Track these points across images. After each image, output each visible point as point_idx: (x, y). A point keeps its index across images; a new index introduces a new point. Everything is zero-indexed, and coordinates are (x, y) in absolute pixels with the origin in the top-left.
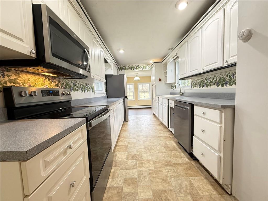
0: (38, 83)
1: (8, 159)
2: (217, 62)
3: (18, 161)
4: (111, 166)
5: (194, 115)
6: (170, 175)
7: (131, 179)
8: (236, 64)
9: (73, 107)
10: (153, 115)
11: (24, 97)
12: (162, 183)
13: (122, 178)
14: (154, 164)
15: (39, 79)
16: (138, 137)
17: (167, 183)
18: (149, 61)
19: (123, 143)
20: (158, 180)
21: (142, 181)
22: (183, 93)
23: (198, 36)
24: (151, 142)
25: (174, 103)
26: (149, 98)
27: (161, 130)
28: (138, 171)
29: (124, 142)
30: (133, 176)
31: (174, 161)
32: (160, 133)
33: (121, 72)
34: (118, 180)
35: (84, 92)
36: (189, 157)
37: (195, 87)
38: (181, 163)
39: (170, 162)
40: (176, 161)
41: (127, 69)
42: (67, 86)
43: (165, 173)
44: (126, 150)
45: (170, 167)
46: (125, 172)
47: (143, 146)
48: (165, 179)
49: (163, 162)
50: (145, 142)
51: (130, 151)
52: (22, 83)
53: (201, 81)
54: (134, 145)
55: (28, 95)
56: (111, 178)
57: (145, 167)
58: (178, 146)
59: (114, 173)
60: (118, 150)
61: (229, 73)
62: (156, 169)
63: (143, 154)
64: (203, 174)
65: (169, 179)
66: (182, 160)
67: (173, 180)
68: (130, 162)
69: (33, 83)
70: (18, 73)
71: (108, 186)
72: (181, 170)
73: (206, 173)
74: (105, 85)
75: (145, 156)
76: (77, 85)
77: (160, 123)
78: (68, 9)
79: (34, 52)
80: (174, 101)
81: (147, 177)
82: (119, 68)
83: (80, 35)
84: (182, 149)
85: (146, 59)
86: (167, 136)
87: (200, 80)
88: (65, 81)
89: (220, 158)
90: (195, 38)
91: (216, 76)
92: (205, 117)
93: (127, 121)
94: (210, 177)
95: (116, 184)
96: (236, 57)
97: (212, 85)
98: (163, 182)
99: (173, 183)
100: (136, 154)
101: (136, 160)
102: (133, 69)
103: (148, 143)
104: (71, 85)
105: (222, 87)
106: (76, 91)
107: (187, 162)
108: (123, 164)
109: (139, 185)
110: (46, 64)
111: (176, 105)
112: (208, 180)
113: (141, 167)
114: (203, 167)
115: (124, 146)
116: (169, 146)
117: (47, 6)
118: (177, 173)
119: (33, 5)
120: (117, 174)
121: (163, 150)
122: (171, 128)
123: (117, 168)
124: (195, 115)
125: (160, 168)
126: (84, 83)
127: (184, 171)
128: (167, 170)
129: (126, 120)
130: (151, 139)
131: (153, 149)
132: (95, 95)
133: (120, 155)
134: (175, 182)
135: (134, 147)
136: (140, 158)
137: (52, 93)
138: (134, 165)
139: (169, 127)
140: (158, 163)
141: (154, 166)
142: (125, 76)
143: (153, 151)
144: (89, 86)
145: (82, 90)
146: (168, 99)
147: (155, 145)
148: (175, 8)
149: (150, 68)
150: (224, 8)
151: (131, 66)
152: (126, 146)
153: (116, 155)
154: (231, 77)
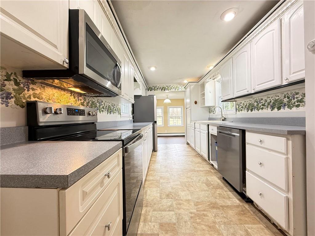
0: (63, 100)
1: (43, 186)
2: (273, 80)
3: (56, 189)
4: (141, 206)
5: (246, 143)
6: (218, 221)
7: (169, 224)
8: (305, 80)
9: (98, 130)
10: (187, 144)
11: (49, 114)
12: (209, 231)
13: (156, 222)
14: (196, 205)
15: (65, 95)
16: (172, 171)
17: (216, 232)
18: (183, 81)
19: (153, 178)
20: (203, 226)
21: (182, 227)
22: (225, 118)
23: (246, 51)
24: (188, 177)
25: (217, 129)
26: (181, 124)
27: (199, 163)
28: (176, 214)
29: (155, 176)
30: (170, 220)
31: (221, 202)
32: (198, 167)
33: (150, 93)
34: (152, 225)
35: (110, 114)
36: (239, 197)
37: (242, 110)
38: (231, 206)
39: (215, 203)
40: (223, 202)
41: (157, 90)
42: (93, 105)
43: (212, 218)
44: (158, 187)
45: (217, 211)
46: (159, 215)
47: (179, 182)
48: (213, 226)
49: (207, 203)
50: (181, 176)
51: (163, 188)
52: (46, 99)
53: (250, 104)
54: (167, 180)
55: (53, 112)
56: (142, 222)
57: (184, 209)
58: (223, 183)
59: (145, 215)
60: (149, 186)
61: (288, 93)
62: (198, 212)
63: (180, 192)
64: (261, 221)
65: (217, 226)
66: (231, 201)
67: (223, 227)
68: (165, 201)
69: (58, 100)
70: (44, 86)
71: (139, 232)
72: (233, 215)
73: (265, 220)
74: (132, 107)
75: (184, 195)
76: (102, 105)
77: (197, 154)
78: (102, 19)
79: (67, 61)
80: (217, 127)
81: (189, 223)
82: (148, 88)
83: (112, 45)
84: (229, 187)
85: (180, 79)
86: (207, 170)
87: (248, 102)
88: (91, 99)
89: (288, 200)
90: (242, 53)
91: (270, 97)
92: (262, 145)
93: (156, 151)
94: (272, 225)
95: (149, 230)
96: (304, 71)
97: (264, 108)
98: (211, 229)
99: (225, 232)
100: (171, 192)
101: (172, 200)
102: (164, 90)
103: (184, 178)
104: (97, 104)
105: (278, 110)
106: (102, 112)
107: (238, 205)
108: (156, 203)
109: (179, 233)
110: (79, 76)
111: (220, 132)
112: (271, 230)
113: (179, 209)
114: (260, 211)
115: (155, 181)
116: (212, 183)
117: (85, 12)
118: (227, 219)
119: (70, 10)
120: (149, 217)
121: (205, 188)
122: (212, 160)
123: (149, 208)
124: (248, 144)
125: (204, 211)
126: (110, 103)
127: (236, 216)
128: (213, 215)
129: (154, 150)
130: (187, 174)
131: (192, 187)
132: (121, 118)
133: (151, 192)
134: (226, 230)
135: (167, 183)
136: (176, 198)
137: (78, 112)
138: (171, 206)
139: (209, 160)
140: (201, 204)
141: (197, 209)
142: (155, 96)
143: (192, 189)
144: (115, 106)
145: (107, 111)
146: (208, 125)
147: (193, 181)
148: (221, 19)
149: (184, 89)
150: (281, 18)
151: (162, 86)
152: (158, 181)
153: (146, 193)
154: (291, 98)
